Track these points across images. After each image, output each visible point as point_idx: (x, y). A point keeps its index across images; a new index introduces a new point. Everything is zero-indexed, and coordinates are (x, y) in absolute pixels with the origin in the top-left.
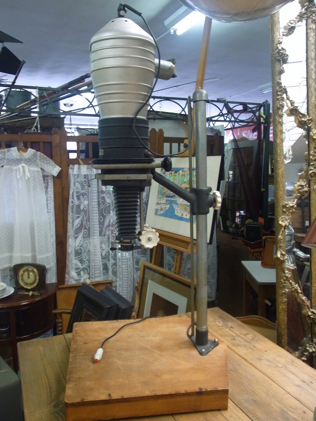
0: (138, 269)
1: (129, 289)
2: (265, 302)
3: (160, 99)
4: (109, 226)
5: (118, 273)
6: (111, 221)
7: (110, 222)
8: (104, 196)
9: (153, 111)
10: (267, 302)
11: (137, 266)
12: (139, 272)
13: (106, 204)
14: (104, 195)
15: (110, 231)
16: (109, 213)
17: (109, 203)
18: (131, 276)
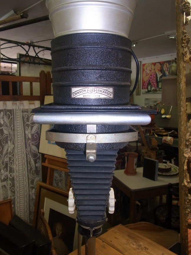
0: (33, 188)
1: (26, 204)
2: (136, 203)
3: (43, 49)
4: (7, 153)
5: (16, 192)
6: (9, 150)
7: (7, 150)
8: (2, 129)
9: (38, 57)
10: (137, 202)
11: (32, 186)
12: (34, 190)
13: (5, 135)
14: (3, 127)
15: (8, 158)
16: (7, 142)
17: (6, 134)
18: (27, 193)
